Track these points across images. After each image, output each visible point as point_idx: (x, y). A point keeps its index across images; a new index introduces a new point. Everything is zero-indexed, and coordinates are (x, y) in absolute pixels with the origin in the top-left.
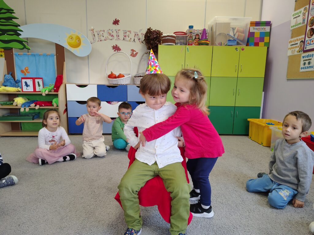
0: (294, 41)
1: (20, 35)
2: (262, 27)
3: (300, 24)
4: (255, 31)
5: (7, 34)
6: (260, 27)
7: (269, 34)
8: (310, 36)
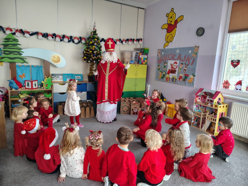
1: (22, 54)
2: (144, 56)
4: (142, 57)
5: (13, 54)
6: (143, 56)
7: (147, 59)
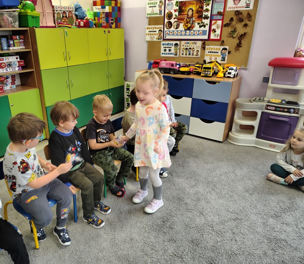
0: (152, 28)
3: (157, 14)
8: (168, 28)
